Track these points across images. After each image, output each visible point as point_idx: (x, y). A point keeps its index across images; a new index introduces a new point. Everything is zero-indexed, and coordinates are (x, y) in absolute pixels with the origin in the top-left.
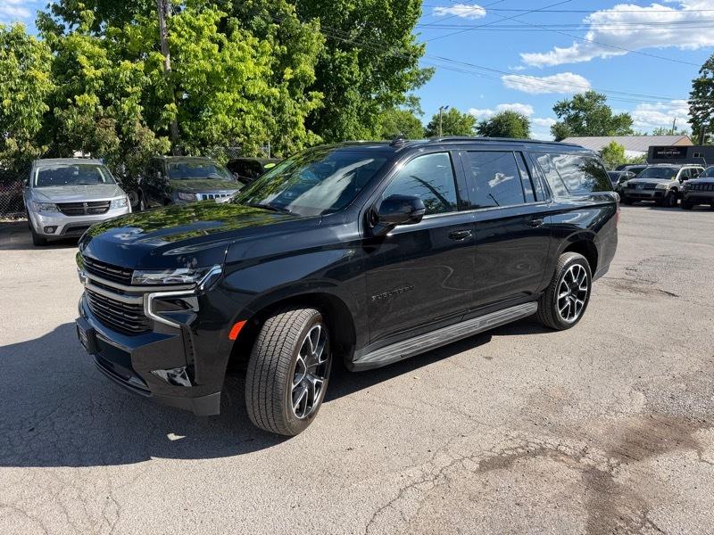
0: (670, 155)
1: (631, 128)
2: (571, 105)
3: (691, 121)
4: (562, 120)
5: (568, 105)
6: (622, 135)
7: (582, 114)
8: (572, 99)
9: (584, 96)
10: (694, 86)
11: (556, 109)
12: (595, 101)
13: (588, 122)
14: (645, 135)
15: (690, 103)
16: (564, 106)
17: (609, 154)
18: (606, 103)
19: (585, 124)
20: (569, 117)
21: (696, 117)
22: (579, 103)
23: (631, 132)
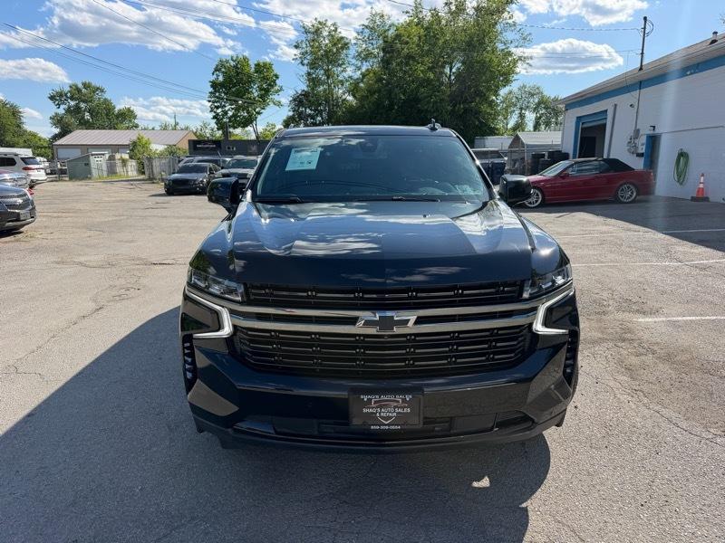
0: (207, 148)
1: (136, 121)
2: (69, 95)
3: (214, 117)
4: (61, 111)
5: (66, 95)
6: (128, 128)
7: (83, 105)
8: (69, 89)
9: (80, 86)
10: (212, 86)
11: (52, 98)
12: (94, 92)
13: (91, 115)
14: (153, 129)
15: (209, 101)
16: (61, 95)
17: (139, 148)
18: (107, 96)
19: (87, 116)
20: (69, 107)
21: (218, 114)
22: (76, 93)
23: (137, 126)
